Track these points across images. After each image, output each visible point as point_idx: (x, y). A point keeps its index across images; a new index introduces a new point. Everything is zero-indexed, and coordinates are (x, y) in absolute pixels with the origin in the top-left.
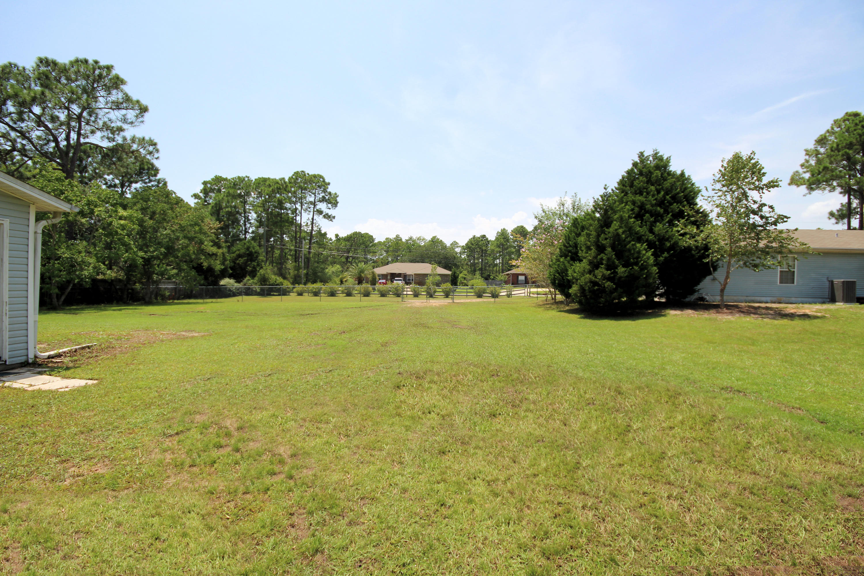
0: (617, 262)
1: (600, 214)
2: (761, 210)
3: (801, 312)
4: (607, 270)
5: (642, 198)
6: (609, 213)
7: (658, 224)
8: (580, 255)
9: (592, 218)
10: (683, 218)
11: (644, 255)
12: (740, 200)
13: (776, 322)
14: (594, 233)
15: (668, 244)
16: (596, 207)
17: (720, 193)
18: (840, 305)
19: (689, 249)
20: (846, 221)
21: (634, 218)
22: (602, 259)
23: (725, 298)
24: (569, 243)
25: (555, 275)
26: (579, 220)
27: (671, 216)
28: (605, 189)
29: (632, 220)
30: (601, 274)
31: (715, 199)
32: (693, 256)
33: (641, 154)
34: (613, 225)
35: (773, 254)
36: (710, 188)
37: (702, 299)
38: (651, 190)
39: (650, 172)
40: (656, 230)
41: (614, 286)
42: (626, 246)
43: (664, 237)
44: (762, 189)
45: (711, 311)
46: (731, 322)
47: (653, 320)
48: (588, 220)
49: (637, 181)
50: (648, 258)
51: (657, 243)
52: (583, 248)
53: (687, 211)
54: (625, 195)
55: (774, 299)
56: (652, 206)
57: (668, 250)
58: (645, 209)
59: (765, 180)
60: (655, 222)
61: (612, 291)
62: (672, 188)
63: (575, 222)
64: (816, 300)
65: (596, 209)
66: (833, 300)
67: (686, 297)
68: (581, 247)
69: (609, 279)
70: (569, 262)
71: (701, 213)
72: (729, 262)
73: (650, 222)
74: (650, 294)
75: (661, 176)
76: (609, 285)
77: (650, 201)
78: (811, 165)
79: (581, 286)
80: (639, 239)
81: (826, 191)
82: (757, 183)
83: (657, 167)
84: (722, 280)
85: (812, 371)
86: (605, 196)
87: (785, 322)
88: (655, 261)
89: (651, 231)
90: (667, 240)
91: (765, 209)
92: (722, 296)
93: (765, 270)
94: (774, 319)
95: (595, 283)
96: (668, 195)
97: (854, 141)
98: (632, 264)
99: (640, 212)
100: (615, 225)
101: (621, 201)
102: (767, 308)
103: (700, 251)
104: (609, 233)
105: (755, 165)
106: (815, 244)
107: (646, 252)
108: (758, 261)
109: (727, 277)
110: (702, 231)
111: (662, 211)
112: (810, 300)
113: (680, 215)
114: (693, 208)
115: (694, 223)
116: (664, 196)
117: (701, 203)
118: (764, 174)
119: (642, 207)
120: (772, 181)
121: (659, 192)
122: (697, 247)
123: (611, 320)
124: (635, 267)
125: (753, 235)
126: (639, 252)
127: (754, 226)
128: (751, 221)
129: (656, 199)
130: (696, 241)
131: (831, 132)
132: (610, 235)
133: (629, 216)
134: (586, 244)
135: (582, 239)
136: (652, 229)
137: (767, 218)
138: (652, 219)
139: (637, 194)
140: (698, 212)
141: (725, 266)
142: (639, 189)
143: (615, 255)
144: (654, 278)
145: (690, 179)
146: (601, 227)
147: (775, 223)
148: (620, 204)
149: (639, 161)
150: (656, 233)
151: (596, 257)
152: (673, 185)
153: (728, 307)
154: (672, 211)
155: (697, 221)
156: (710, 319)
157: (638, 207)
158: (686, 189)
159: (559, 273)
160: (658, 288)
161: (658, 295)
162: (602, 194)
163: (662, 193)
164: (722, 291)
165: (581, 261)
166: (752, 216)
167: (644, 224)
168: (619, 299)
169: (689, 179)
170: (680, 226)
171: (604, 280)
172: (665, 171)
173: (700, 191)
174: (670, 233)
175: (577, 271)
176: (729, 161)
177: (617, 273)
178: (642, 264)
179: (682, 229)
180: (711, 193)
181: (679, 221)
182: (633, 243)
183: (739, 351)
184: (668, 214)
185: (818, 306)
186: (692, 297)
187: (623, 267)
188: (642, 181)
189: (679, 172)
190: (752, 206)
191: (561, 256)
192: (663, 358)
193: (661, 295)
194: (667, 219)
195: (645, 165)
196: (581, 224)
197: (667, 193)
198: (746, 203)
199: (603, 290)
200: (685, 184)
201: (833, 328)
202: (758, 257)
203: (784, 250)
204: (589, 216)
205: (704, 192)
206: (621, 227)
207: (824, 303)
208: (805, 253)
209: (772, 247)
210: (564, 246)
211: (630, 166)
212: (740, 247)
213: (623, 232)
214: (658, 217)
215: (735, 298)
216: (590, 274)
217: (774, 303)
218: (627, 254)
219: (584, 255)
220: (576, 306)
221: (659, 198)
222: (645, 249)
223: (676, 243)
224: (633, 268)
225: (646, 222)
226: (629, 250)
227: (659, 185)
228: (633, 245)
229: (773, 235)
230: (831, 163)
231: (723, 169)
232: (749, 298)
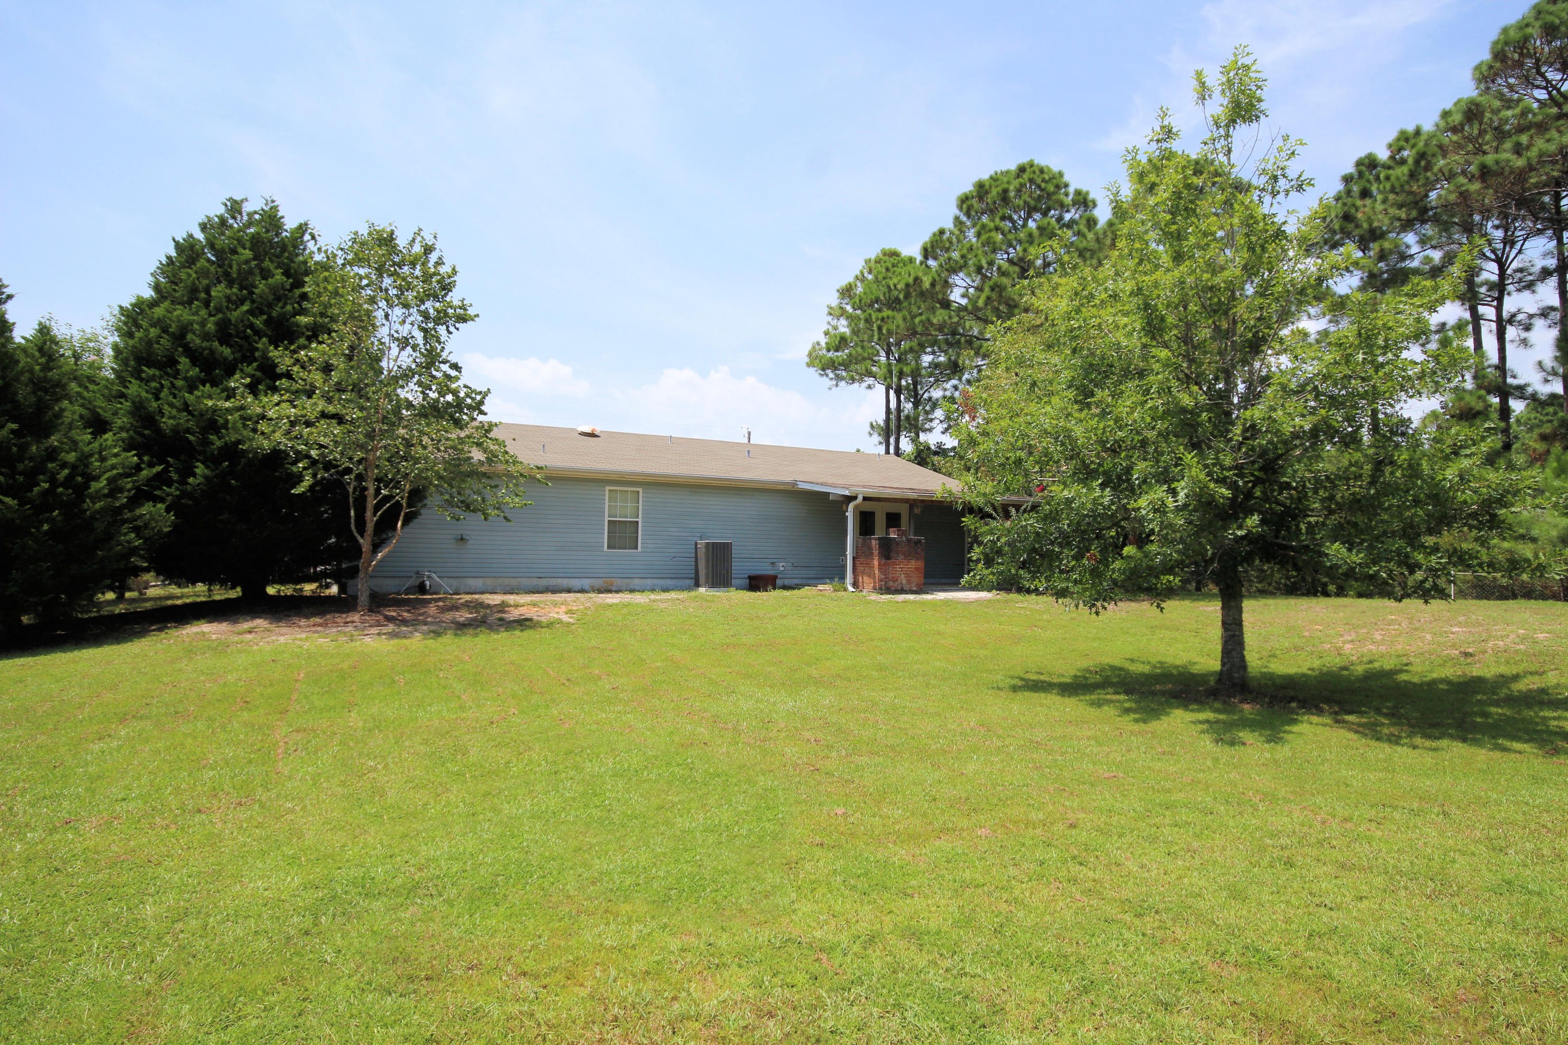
55: (598, 583)
64: (679, 582)
66: (697, 582)
112: (669, 582)
215: (514, 582)
232: (544, 582)
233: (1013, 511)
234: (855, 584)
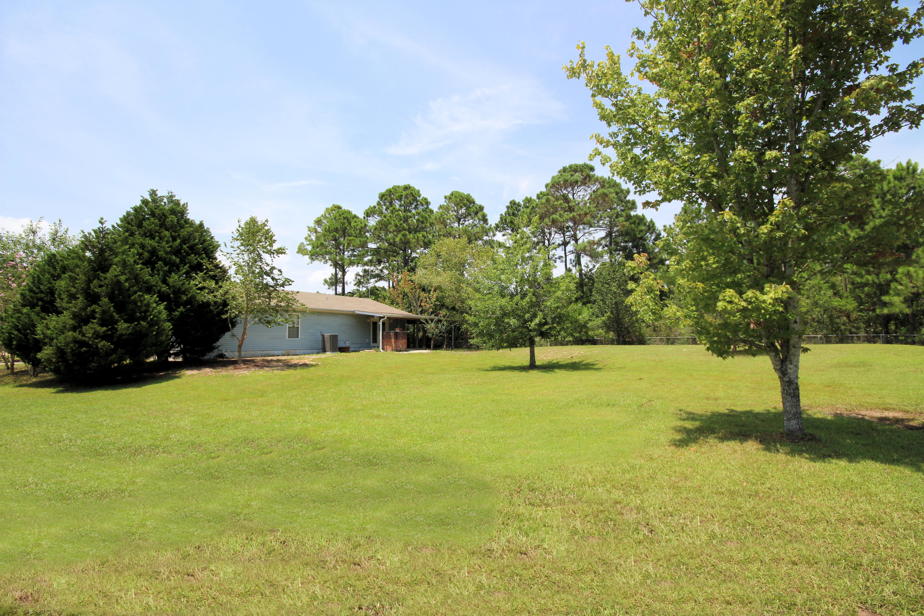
0: (116, 316)
1: (93, 253)
2: (272, 273)
3: (302, 362)
4: (102, 326)
5: (153, 243)
6: (107, 254)
7: (173, 274)
8: (58, 305)
9: (80, 257)
10: (202, 271)
11: (155, 308)
12: (256, 261)
13: (283, 373)
14: (82, 277)
15: (184, 298)
16: (87, 244)
17: (238, 251)
18: (329, 354)
19: (207, 304)
20: (334, 287)
21: (142, 264)
22: (94, 311)
23: (243, 353)
24: (38, 288)
25: (10, 333)
26: (58, 257)
27: (189, 267)
28: (100, 222)
29: (140, 266)
30: (92, 331)
31: (233, 256)
32: (211, 311)
33: (153, 193)
34: (111, 270)
35: (282, 312)
36: (229, 245)
37: (222, 356)
38: (166, 236)
39: (164, 215)
40: (170, 280)
41: (112, 346)
42: (130, 296)
43: (179, 289)
44: (273, 253)
45: (230, 368)
46: (246, 377)
47: (164, 384)
48: (73, 259)
49: (147, 222)
50: (160, 313)
51: (171, 295)
52: (64, 296)
53: (206, 263)
54: (130, 235)
55: (284, 352)
56: (167, 253)
57: (185, 304)
58: (157, 256)
59: (276, 246)
60: (170, 272)
61: (108, 353)
62: (189, 237)
63: (52, 260)
64: (313, 351)
65: (86, 246)
66: (324, 351)
67: (204, 355)
68: (60, 294)
69: (105, 337)
70: (38, 314)
71: (220, 268)
72: (246, 319)
73: (164, 271)
74: (163, 353)
75: (177, 222)
76: (104, 346)
77: (164, 247)
78: (312, 240)
79: (58, 348)
80: (149, 290)
81: (322, 263)
82: (269, 248)
83: (173, 212)
84: (240, 337)
85: (302, 411)
86: (101, 232)
87: (291, 372)
88: (167, 316)
89: (165, 282)
90: (184, 293)
91: (275, 272)
92: (240, 352)
93: (276, 327)
94: (282, 370)
95: (82, 344)
96: (185, 244)
97: (339, 227)
98: (138, 320)
99: (151, 258)
100: (114, 271)
101: (125, 241)
102: (278, 361)
103: (218, 307)
104: (106, 278)
105: (268, 231)
106: (311, 305)
107: (157, 305)
108: (270, 318)
109: (244, 333)
110: (221, 287)
111: (178, 260)
112: (310, 351)
113: (198, 267)
114: (212, 263)
115: (213, 278)
116: (180, 244)
117: (221, 258)
118: (275, 241)
119: (153, 252)
120: (280, 249)
121: (174, 239)
122: (215, 303)
123: (106, 389)
124: (142, 323)
125: (266, 294)
126: (148, 305)
127: (267, 285)
128: (265, 282)
129: (171, 247)
130: (215, 296)
131: (325, 217)
132: (107, 281)
133: (135, 261)
134: (68, 291)
135: (62, 284)
136: (166, 280)
137: (276, 280)
138: (166, 268)
139: (147, 237)
140: (217, 266)
141: (243, 323)
142: (150, 231)
143: (114, 307)
144: (167, 335)
145: (209, 232)
146: (94, 270)
147: (283, 285)
148: (123, 245)
149: (150, 200)
150: (171, 284)
151: (84, 309)
152: (190, 235)
153: (245, 362)
154: (189, 263)
155: (216, 276)
156: (227, 376)
157: (148, 252)
158: (205, 241)
159: (19, 330)
160: (173, 347)
161: (173, 354)
162: (96, 228)
163: (179, 241)
164: (240, 346)
165: (58, 313)
166: (265, 277)
167: (156, 272)
168: (119, 362)
169: (207, 231)
170: (198, 279)
171: (97, 339)
172: (182, 218)
173: (219, 246)
174: (186, 286)
175: (51, 326)
176: (247, 223)
177: (116, 329)
178: (151, 319)
179: (200, 283)
180: (230, 250)
181: (197, 274)
182: (141, 293)
183: (249, 404)
184: (185, 265)
185: (314, 356)
186: (211, 354)
187: (126, 321)
188: (153, 223)
189: (197, 222)
190: (266, 268)
191: (24, 306)
192: (169, 426)
193: (176, 355)
194: (184, 271)
195: (158, 206)
196: (61, 263)
197: (184, 241)
198: (260, 264)
199: (94, 352)
200: (204, 236)
201: (321, 373)
202: (270, 315)
203: (290, 309)
204: (73, 254)
205: (222, 247)
206: (123, 273)
207: (318, 353)
208: (304, 312)
209: (281, 306)
210: (31, 290)
211: (138, 203)
212: (256, 304)
213: (126, 280)
214: (173, 267)
215: (253, 353)
216: (75, 331)
217: (284, 355)
218: (131, 306)
219: (64, 305)
220: (49, 376)
221: (174, 246)
222: (156, 302)
223: (193, 297)
224: (139, 323)
225: (158, 271)
226: (135, 302)
227: (175, 232)
228: (139, 296)
229: (282, 296)
230: (325, 240)
231: (240, 229)
232: (265, 352)
233: (430, 322)
234: (383, 349)
